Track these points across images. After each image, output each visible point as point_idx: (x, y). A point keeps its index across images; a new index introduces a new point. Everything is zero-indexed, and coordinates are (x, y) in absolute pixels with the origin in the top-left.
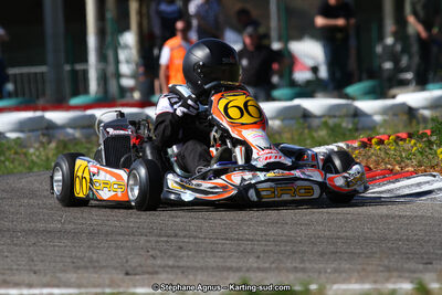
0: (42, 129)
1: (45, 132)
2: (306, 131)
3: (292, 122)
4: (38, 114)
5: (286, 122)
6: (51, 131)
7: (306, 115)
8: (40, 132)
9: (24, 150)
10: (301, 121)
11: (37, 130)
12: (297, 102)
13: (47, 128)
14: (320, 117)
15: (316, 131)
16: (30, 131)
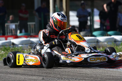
0: (29, 44)
1: (30, 45)
2: (116, 46)
3: (111, 43)
4: (28, 39)
5: (109, 43)
6: (32, 45)
7: (116, 41)
8: (28, 45)
9: (23, 51)
10: (114, 43)
11: (28, 44)
12: (112, 37)
13: (31, 44)
14: (121, 42)
15: (119, 46)
16: (25, 44)
